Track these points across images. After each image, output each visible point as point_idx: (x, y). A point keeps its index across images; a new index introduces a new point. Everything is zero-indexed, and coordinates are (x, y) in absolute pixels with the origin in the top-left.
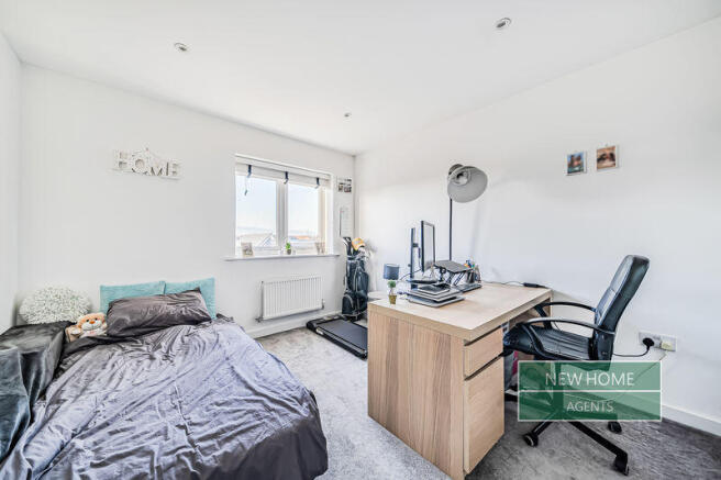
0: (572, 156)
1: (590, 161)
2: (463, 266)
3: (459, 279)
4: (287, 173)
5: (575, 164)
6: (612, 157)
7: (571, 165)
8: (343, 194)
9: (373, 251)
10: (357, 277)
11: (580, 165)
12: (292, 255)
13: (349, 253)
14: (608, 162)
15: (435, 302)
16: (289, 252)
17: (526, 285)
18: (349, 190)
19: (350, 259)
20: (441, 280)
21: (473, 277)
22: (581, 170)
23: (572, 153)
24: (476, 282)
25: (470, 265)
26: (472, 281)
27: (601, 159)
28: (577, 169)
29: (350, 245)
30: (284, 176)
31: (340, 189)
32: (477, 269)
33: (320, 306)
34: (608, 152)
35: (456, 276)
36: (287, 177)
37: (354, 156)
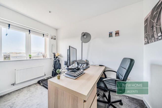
0: (110, 33)
1: (114, 34)
2: (85, 61)
3: (84, 65)
4: (30, 30)
5: (111, 35)
6: (118, 33)
7: (110, 35)
8: (53, 40)
9: (62, 57)
10: (57, 64)
11: (112, 35)
12: (32, 59)
13: (54, 57)
14: (117, 35)
15: (75, 77)
16: (30, 58)
17: (100, 65)
18: (55, 39)
19: (55, 59)
20: (78, 67)
21: (87, 64)
22: (112, 36)
23: (110, 32)
24: (88, 66)
25: (87, 61)
26: (87, 65)
27: (116, 34)
28: (111, 36)
29: (55, 55)
30: (29, 31)
31: (52, 38)
32: (88, 62)
33: (44, 75)
34: (117, 32)
35: (83, 65)
36: (30, 32)
37: (57, 30)
